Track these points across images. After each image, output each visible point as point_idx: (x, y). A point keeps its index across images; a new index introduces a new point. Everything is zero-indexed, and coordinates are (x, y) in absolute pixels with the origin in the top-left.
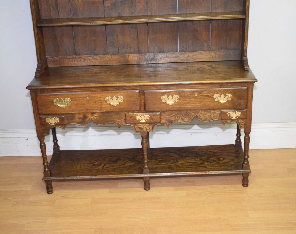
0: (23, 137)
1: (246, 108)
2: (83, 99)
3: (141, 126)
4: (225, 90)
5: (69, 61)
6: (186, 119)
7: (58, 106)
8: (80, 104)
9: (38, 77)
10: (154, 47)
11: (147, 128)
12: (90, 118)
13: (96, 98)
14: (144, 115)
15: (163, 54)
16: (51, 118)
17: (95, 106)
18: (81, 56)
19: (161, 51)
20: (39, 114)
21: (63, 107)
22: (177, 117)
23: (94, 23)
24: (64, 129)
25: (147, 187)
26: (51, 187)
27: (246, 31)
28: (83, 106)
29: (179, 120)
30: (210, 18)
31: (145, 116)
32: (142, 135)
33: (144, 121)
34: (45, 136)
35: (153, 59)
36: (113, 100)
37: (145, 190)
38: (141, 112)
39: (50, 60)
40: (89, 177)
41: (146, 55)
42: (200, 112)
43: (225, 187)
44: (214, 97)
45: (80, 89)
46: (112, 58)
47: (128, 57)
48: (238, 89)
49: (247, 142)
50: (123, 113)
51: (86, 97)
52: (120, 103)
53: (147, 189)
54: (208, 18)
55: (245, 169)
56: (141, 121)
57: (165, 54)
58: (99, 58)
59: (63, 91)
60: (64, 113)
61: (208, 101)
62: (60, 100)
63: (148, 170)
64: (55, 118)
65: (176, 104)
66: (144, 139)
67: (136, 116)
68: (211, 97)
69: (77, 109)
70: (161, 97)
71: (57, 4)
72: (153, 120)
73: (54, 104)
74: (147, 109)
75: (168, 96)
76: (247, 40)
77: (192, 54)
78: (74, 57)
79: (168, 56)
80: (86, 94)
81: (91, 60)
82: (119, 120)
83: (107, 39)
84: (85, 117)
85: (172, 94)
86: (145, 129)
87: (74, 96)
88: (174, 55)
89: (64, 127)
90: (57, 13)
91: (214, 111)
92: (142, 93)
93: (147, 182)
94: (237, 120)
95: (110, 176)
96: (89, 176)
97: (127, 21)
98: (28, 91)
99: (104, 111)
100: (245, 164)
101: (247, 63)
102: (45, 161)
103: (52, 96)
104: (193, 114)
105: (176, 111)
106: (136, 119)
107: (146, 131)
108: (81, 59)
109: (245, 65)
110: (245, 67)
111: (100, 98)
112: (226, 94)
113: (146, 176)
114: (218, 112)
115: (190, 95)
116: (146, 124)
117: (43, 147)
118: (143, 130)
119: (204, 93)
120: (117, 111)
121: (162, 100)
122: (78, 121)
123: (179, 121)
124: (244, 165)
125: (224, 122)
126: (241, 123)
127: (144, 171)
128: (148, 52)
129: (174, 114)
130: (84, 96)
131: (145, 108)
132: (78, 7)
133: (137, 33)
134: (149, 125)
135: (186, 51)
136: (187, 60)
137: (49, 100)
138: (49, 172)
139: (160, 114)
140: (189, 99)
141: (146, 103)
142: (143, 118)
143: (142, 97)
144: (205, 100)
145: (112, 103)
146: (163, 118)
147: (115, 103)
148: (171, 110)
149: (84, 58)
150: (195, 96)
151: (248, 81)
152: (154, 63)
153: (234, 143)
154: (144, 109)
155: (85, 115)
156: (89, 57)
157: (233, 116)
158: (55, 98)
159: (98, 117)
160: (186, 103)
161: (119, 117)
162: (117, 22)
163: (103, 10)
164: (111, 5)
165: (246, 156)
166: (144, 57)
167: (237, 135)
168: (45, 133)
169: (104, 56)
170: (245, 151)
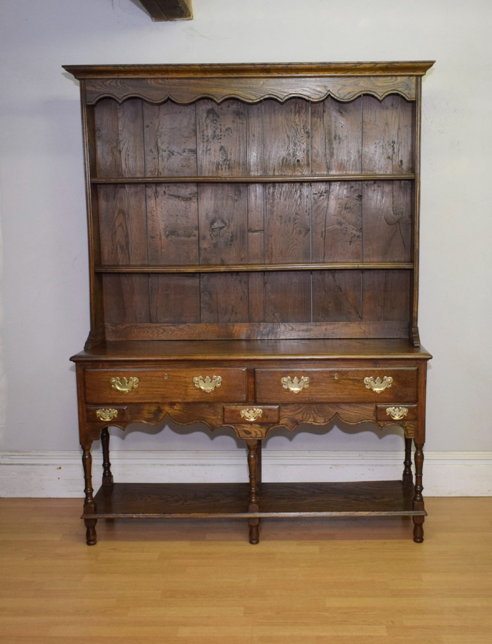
0: (54, 464)
1: (416, 401)
2: (158, 379)
3: (247, 428)
4: (382, 371)
5: (140, 332)
6: (320, 418)
7: (118, 391)
8: (153, 388)
9: (89, 348)
10: (274, 314)
11: (257, 432)
12: (167, 412)
13: (178, 378)
14: (253, 410)
15: (287, 325)
16: (105, 410)
17: (176, 391)
18: (158, 325)
19: (284, 320)
20: (87, 403)
21: (125, 391)
22: (305, 414)
23: (182, 269)
24: (124, 430)
25: (254, 538)
26: (94, 533)
27: (415, 288)
28: (158, 391)
29: (309, 419)
30: (360, 266)
31: (255, 411)
32: (249, 444)
33: (252, 420)
34: (92, 441)
35: (272, 331)
36: (205, 382)
37: (251, 542)
38: (250, 405)
39: (110, 330)
41: (260, 325)
42: (343, 406)
43: (385, 543)
44: (365, 382)
45: (153, 363)
46: (207, 329)
47: (232, 328)
48: (402, 370)
49: (419, 460)
50: (220, 406)
51: (163, 377)
52: (215, 387)
53: (254, 542)
54: (357, 266)
55: (418, 510)
56: (248, 419)
57: (291, 324)
58: (186, 329)
59: (127, 365)
60: (126, 401)
61: (355, 388)
62: (121, 380)
63: (256, 505)
64: (110, 409)
65: (304, 393)
66: (252, 452)
67: (240, 410)
68: (361, 381)
69: (148, 396)
70: (280, 379)
71: (127, 243)
72: (267, 418)
73: (111, 386)
74: (258, 400)
75: (293, 378)
76: (416, 302)
77: (332, 326)
78: (149, 326)
79: (295, 328)
80: (163, 371)
81: (174, 330)
82: (213, 418)
83: (201, 299)
84: (159, 411)
85: (299, 375)
86: (253, 434)
87: (144, 374)
88: (304, 327)
89: (124, 427)
90: (127, 257)
91: (364, 407)
92: (252, 373)
93: (254, 530)
94: (401, 422)
96: (159, 514)
97: (233, 269)
98: (73, 364)
99: (189, 401)
100: (417, 500)
101: (418, 337)
102: (89, 486)
103: (109, 373)
104: (333, 411)
105: (304, 403)
106: (241, 416)
107: (256, 437)
108: (158, 329)
109: (414, 339)
110: (415, 342)
111: (185, 378)
112: (383, 377)
113: (252, 516)
114: (372, 408)
115: (328, 377)
116: (257, 425)
117: (88, 461)
118: (250, 435)
119: (348, 376)
120: (211, 401)
121: (282, 385)
122: (147, 416)
123: (308, 422)
124: (415, 502)
125: (382, 425)
126: (408, 428)
127: (251, 507)
128: (264, 321)
129: (301, 409)
130: (160, 374)
131: (255, 398)
132: (160, 248)
134: (260, 427)
135: (323, 322)
136: (325, 335)
137: (104, 380)
138: (92, 506)
139: (279, 408)
140: (325, 384)
141: (257, 390)
142: (251, 414)
143: (251, 380)
144: (351, 387)
145: (202, 388)
146: (284, 416)
147: (209, 388)
148: (296, 403)
149: (163, 327)
150: (334, 379)
151: (418, 357)
152: (273, 339)
153: (400, 478)
154: (254, 400)
155: (159, 407)
156: (170, 326)
157: (395, 415)
158: (113, 376)
159: (180, 411)
160: (320, 391)
161: (212, 411)
162: (217, 269)
163: (198, 253)
164: (210, 247)
165: (418, 487)
166: (257, 329)
167: (405, 463)
168: (93, 436)
169: (195, 325)
170: (417, 477)
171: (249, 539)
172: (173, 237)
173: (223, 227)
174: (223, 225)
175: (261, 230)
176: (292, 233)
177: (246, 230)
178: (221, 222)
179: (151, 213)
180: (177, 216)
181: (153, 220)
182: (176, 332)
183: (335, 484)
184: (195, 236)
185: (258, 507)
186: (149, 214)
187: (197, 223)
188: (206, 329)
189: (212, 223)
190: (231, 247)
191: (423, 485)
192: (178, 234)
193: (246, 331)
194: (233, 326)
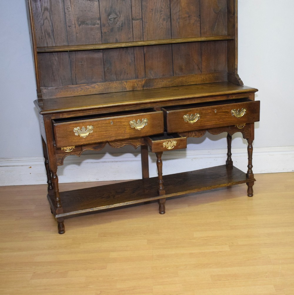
5: (65, 92)
10: (151, 73)
15: (159, 79)
18: (78, 85)
24: (80, 156)
25: (162, 211)
26: (63, 226)
34: (57, 167)
37: (160, 213)
40: (106, 207)
41: (143, 80)
49: (250, 151)
53: (162, 213)
54: (203, 39)
55: (251, 178)
58: (97, 87)
63: (163, 191)
66: (159, 159)
71: (53, 31)
77: (185, 78)
78: (71, 87)
79: (164, 80)
81: (89, 88)
83: (105, 66)
88: (169, 80)
89: (79, 154)
90: (53, 41)
93: (162, 206)
94: (242, 130)
95: (127, 203)
100: (249, 173)
108: (77, 88)
109: (239, 81)
113: (162, 197)
115: (211, 112)
126: (245, 133)
127: (160, 193)
132: (75, 34)
133: (134, 58)
136: (181, 83)
140: (209, 117)
149: (81, 87)
156: (86, 85)
157: (239, 126)
163: (101, 36)
164: (108, 32)
165: (250, 166)
166: (141, 83)
167: (228, 154)
168: (59, 163)
169: (102, 83)
170: (249, 160)
171: (159, 211)
172: (84, 25)
173: (116, 18)
174: (115, 16)
175: (140, 19)
176: (160, 20)
177: (131, 19)
178: (115, 15)
179: (68, 10)
180: (85, 11)
181: (69, 14)
182: (90, 89)
183: (191, 172)
184: (98, 24)
185: (165, 192)
186: (66, 10)
187: (99, 15)
188: (109, 86)
189: (109, 15)
190: (122, 31)
192: (87, 24)
193: (135, 84)
194: (126, 82)
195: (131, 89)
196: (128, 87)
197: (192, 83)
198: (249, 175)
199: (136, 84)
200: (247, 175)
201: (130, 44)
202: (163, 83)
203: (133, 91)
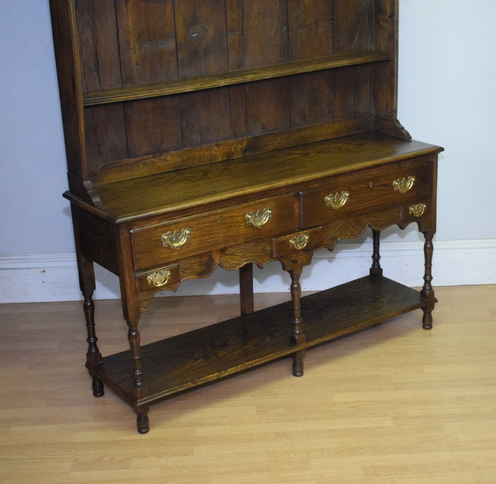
1: (432, 195)
2: (212, 224)
3: (294, 257)
4: (407, 171)
6: (356, 230)
7: (171, 247)
8: (206, 236)
10: (256, 126)
11: (303, 259)
12: (219, 260)
13: (230, 219)
14: (300, 236)
16: (156, 273)
17: (229, 233)
18: (137, 159)
20: (135, 270)
21: (179, 246)
22: (344, 230)
25: (298, 370)
26: (147, 419)
28: (211, 238)
29: (347, 234)
38: (296, 232)
40: (216, 376)
42: (375, 214)
44: (393, 185)
45: (203, 207)
47: (216, 148)
49: (428, 252)
50: (269, 240)
51: (216, 221)
53: (299, 374)
54: (345, 63)
55: (430, 298)
60: (179, 258)
61: (386, 193)
62: (173, 234)
64: (162, 271)
65: (345, 207)
66: (295, 281)
67: (288, 240)
69: (201, 246)
70: (323, 199)
72: (313, 242)
73: (162, 244)
75: (334, 194)
77: (309, 130)
78: (127, 162)
80: (216, 214)
81: (157, 162)
82: (263, 254)
83: (182, 120)
84: (211, 260)
85: (340, 190)
86: (300, 262)
87: (196, 222)
89: (175, 288)
90: (97, 81)
92: (297, 197)
93: (298, 362)
94: (419, 219)
99: (241, 242)
100: (427, 290)
102: (138, 367)
103: (160, 230)
104: (365, 220)
105: (343, 219)
107: (302, 265)
108: (137, 164)
111: (237, 217)
112: (408, 177)
114: (397, 210)
115: (364, 187)
116: (302, 252)
118: (297, 264)
119: (381, 181)
121: (325, 204)
122: (199, 269)
123: (346, 237)
127: (297, 339)
129: (341, 225)
130: (212, 218)
131: (301, 223)
132: (134, 65)
133: (230, 103)
134: (306, 254)
137: (153, 239)
139: (323, 228)
140: (361, 195)
143: (297, 205)
144: (382, 193)
145: (255, 224)
146: (326, 236)
149: (143, 161)
150: (369, 188)
154: (299, 226)
155: (210, 256)
156: (152, 157)
159: (231, 255)
160: (358, 202)
161: (262, 248)
163: (176, 66)
164: (188, 57)
165: (428, 277)
166: (241, 146)
167: (373, 257)
168: (143, 308)
169: (179, 152)
170: (426, 268)
171: (292, 371)
173: (201, 32)
175: (240, 31)
176: (270, 31)
177: (226, 33)
179: (123, 22)
182: (158, 164)
185: (305, 337)
188: (190, 154)
190: (210, 55)
191: (433, 274)
193: (231, 149)
194: (218, 146)
195: (225, 159)
196: (220, 154)
197: (320, 139)
198: (427, 292)
199: (233, 148)
200: (423, 293)
201: (233, 81)
202: (276, 142)
203: (228, 160)
